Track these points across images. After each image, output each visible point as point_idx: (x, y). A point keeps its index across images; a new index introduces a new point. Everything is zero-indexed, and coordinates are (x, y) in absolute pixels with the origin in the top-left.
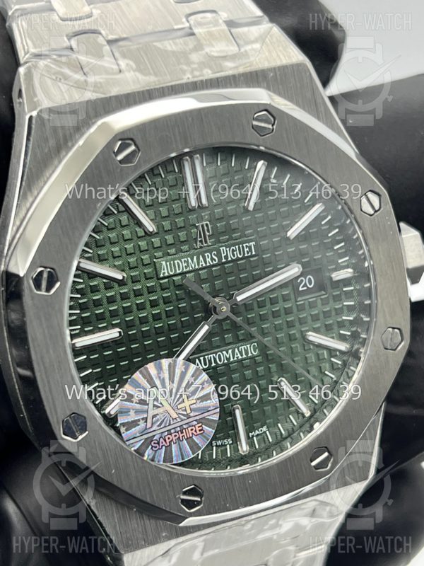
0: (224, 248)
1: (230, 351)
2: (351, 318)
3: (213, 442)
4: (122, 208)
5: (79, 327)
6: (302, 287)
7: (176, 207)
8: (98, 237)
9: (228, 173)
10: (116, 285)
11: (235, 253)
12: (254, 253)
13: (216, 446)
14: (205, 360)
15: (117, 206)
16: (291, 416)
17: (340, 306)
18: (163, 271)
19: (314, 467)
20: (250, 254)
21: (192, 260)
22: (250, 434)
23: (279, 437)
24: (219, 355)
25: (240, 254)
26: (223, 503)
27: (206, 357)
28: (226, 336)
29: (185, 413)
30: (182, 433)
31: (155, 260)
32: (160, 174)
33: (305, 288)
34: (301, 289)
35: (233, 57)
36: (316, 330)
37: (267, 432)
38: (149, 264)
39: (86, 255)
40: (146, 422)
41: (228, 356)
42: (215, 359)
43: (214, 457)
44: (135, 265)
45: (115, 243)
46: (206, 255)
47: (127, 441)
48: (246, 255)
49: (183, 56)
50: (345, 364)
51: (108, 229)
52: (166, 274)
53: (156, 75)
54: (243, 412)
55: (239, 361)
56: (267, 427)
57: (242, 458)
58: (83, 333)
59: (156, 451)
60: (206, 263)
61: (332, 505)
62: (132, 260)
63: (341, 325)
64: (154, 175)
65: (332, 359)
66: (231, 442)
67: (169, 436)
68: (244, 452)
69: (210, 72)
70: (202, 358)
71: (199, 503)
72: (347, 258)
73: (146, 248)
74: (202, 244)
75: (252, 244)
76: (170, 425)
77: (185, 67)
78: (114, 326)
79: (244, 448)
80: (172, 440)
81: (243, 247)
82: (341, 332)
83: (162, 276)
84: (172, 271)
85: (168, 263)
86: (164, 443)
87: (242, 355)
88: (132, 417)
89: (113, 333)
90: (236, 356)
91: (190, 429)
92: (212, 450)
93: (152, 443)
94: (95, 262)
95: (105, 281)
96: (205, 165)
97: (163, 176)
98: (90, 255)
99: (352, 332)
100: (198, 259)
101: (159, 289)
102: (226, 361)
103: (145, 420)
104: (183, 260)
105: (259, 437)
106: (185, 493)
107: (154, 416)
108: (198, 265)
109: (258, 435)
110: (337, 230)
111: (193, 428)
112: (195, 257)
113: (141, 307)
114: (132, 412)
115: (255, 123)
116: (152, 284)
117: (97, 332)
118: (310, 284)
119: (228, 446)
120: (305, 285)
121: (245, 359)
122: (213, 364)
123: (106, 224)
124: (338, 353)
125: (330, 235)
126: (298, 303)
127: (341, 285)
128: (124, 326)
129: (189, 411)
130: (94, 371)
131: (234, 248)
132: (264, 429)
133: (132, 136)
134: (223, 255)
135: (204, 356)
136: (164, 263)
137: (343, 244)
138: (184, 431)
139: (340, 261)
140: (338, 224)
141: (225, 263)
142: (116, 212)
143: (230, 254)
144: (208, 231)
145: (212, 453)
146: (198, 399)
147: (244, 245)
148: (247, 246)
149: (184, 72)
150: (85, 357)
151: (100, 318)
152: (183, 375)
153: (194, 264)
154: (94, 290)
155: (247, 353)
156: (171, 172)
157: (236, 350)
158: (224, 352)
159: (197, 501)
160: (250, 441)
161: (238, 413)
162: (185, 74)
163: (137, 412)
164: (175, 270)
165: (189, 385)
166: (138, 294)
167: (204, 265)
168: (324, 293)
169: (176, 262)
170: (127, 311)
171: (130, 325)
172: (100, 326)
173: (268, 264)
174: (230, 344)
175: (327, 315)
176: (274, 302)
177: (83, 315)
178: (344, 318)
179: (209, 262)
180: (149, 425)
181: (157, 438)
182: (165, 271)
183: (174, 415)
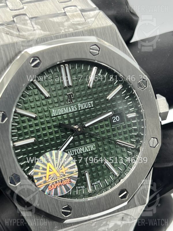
0: (80, 104)
1: (83, 148)
2: (136, 134)
3: (77, 187)
4: (35, 87)
5: (17, 138)
6: (114, 121)
7: (58, 86)
8: (25, 99)
9: (81, 72)
10: (33, 120)
11: (84, 106)
12: (92, 106)
13: (78, 189)
14: (72, 152)
15: (33, 86)
16: (110, 176)
17: (131, 129)
18: (53, 114)
19: (120, 198)
20: (91, 106)
21: (66, 109)
22: (93, 184)
23: (105, 185)
24: (78, 150)
25: (87, 106)
26: (80, 213)
27: (73, 150)
28: (81, 142)
29: (63, 174)
30: (62, 182)
31: (49, 109)
32: (51, 73)
33: (116, 121)
35: (83, 24)
36: (121, 139)
37: (100, 183)
38: (47, 111)
39: (20, 107)
40: (46, 178)
41: (82, 150)
42: (76, 151)
43: (77, 194)
44: (41, 111)
45: (32, 102)
46: (72, 107)
47: (38, 186)
48: (89, 107)
49: (61, 24)
50: (133, 154)
51: (29, 96)
52: (55, 115)
53: (49, 31)
54: (89, 175)
55: (87, 153)
56: (100, 181)
57: (89, 194)
58: (19, 140)
59: (50, 191)
60: (72, 110)
61: (131, 216)
62: (39, 109)
63: (131, 137)
64: (49, 73)
65: (128, 152)
66: (84, 187)
67: (56, 184)
68: (90, 191)
69: (72, 30)
70: (71, 151)
71: (70, 213)
72: (134, 108)
73: (46, 104)
74: (70, 102)
75: (92, 102)
76: (56, 179)
77: (61, 28)
78: (32, 137)
79: (90, 190)
80: (57, 186)
81: (88, 104)
82: (132, 140)
83: (53, 116)
84: (57, 114)
85: (55, 111)
86: (54, 187)
87: (88, 150)
88: (40, 176)
89: (32, 140)
90: (86, 150)
91: (65, 181)
92: (76, 191)
93: (49, 187)
94: (23, 110)
95: (28, 118)
96: (70, 68)
97: (52, 73)
98: (21, 107)
99: (136, 140)
101: (51, 121)
102: (81, 152)
103: (45, 177)
104: (62, 109)
105: (97, 185)
106: (63, 209)
107: (49, 175)
108: (68, 111)
109: (96, 184)
110: (129, 96)
111: (66, 180)
112: (67, 108)
113: (44, 129)
114: (40, 174)
115: (91, 50)
116: (48, 119)
117: (25, 140)
118: (118, 119)
119: (83, 189)
120: (115, 120)
121: (90, 152)
122: (76, 154)
123: (28, 94)
124: (130, 149)
125: (126, 98)
126: (112, 128)
127: (131, 120)
128: (37, 137)
129: (65, 173)
130: (24, 156)
131: (84, 104)
132: (99, 181)
133: (37, 56)
134: (79, 107)
135: (72, 150)
136: (53, 110)
137: (131, 102)
138: (63, 182)
139: (130, 110)
140: (129, 94)
141: (80, 110)
142: (32, 89)
143: (82, 107)
144: (73, 97)
145: (76, 192)
146: (69, 168)
147: (88, 103)
148: (89, 103)
149: (61, 30)
150: (20, 150)
151: (26, 133)
152: (62, 157)
153: (66, 111)
154: (23, 122)
155: (90, 149)
156: (56, 72)
157: (86, 148)
158: (81, 149)
159: (69, 212)
160: (92, 187)
161: (87, 175)
162: (61, 31)
163: (42, 173)
164: (59, 113)
166: (42, 123)
167: (71, 111)
168: (124, 123)
169: (59, 110)
170: (38, 131)
171: (39, 137)
172: (26, 137)
173: (99, 111)
174: (83, 145)
175: (125, 133)
176: (102, 127)
177: (19, 133)
178: (133, 134)
179: (73, 110)
180: (47, 179)
181: (51, 184)
182: (54, 114)
183: (58, 175)
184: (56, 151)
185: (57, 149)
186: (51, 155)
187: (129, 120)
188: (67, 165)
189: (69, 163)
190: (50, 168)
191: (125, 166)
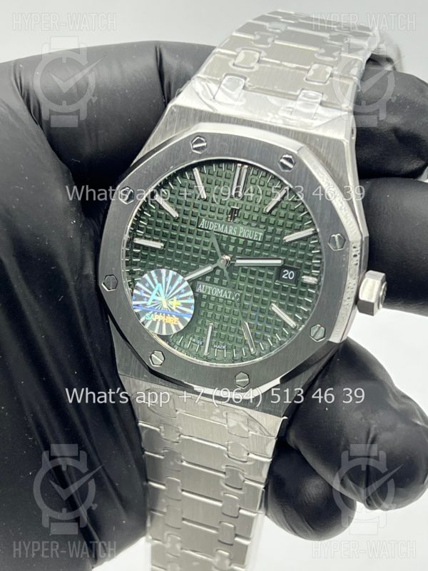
0: (243, 228)
1: (222, 291)
2: (306, 310)
3: (191, 338)
5: (143, 233)
6: (285, 276)
9: (263, 186)
10: (171, 219)
11: (248, 234)
12: (260, 240)
13: (192, 341)
15: (190, 175)
16: (243, 349)
17: (302, 299)
19: (236, 382)
20: (257, 239)
21: (221, 226)
22: (214, 346)
24: (215, 289)
25: (251, 236)
27: (206, 286)
28: (223, 280)
30: (165, 318)
31: (199, 216)
32: (222, 168)
33: (287, 278)
34: (283, 277)
36: (281, 307)
37: (225, 350)
38: (195, 216)
40: (148, 300)
41: (219, 293)
42: (211, 290)
43: (188, 347)
44: (188, 213)
46: (230, 227)
47: (134, 305)
48: (254, 239)
50: (290, 336)
51: (181, 186)
52: (203, 227)
55: (225, 299)
56: (226, 347)
57: (203, 357)
58: (143, 237)
59: (147, 320)
60: (228, 231)
62: (187, 209)
63: (298, 311)
64: (219, 167)
65: (284, 329)
66: (201, 344)
67: (157, 316)
68: (205, 353)
70: (203, 286)
71: (161, 364)
72: (318, 272)
73: (197, 207)
75: (261, 234)
76: (160, 309)
78: (162, 242)
79: (206, 351)
80: (158, 319)
81: (254, 233)
82: (296, 315)
83: (200, 226)
85: (206, 221)
86: (153, 318)
87: (228, 296)
89: (159, 245)
90: (224, 295)
94: (165, 201)
95: (167, 214)
96: (251, 174)
97: (223, 170)
100: (225, 227)
101: (195, 233)
102: (217, 295)
103: (148, 298)
104: (215, 223)
105: (219, 351)
106: (154, 353)
107: (154, 300)
108: (223, 231)
109: (219, 349)
110: (318, 251)
111: (173, 318)
112: (223, 225)
113: (181, 239)
114: (142, 291)
115: (282, 160)
116: (193, 228)
117: (151, 240)
118: (291, 276)
119: (199, 345)
120: (287, 276)
121: (229, 300)
122: (209, 293)
123: (180, 183)
124: (288, 326)
125: (313, 252)
126: (275, 283)
127: (308, 286)
128: (167, 244)
129: (174, 308)
131: (249, 231)
132: (224, 347)
133: (206, 137)
134: (240, 232)
137: (319, 261)
139: (313, 271)
141: (240, 237)
142: (188, 178)
143: (245, 234)
144: (238, 214)
146: (182, 304)
148: (257, 234)
150: (140, 251)
151: (157, 234)
152: (179, 285)
153: (220, 229)
154: (160, 216)
155: (231, 297)
156: (230, 169)
157: (226, 292)
158: (218, 289)
160: (212, 349)
161: (211, 328)
163: (145, 292)
164: (209, 227)
165: (180, 293)
166: (182, 230)
167: (227, 233)
168: (296, 286)
169: (211, 223)
170: (173, 237)
171: (172, 246)
172: (155, 238)
173: (266, 250)
174: (224, 286)
175: (291, 300)
176: (261, 275)
177: (148, 227)
178: (301, 307)
179: (230, 232)
180: (149, 303)
181: (151, 313)
182: (202, 225)
183: (165, 306)
184: (175, 273)
185: (179, 272)
186: (167, 275)
187: (305, 285)
188: (181, 299)
189: (186, 298)
190: (158, 291)
191: (271, 346)
